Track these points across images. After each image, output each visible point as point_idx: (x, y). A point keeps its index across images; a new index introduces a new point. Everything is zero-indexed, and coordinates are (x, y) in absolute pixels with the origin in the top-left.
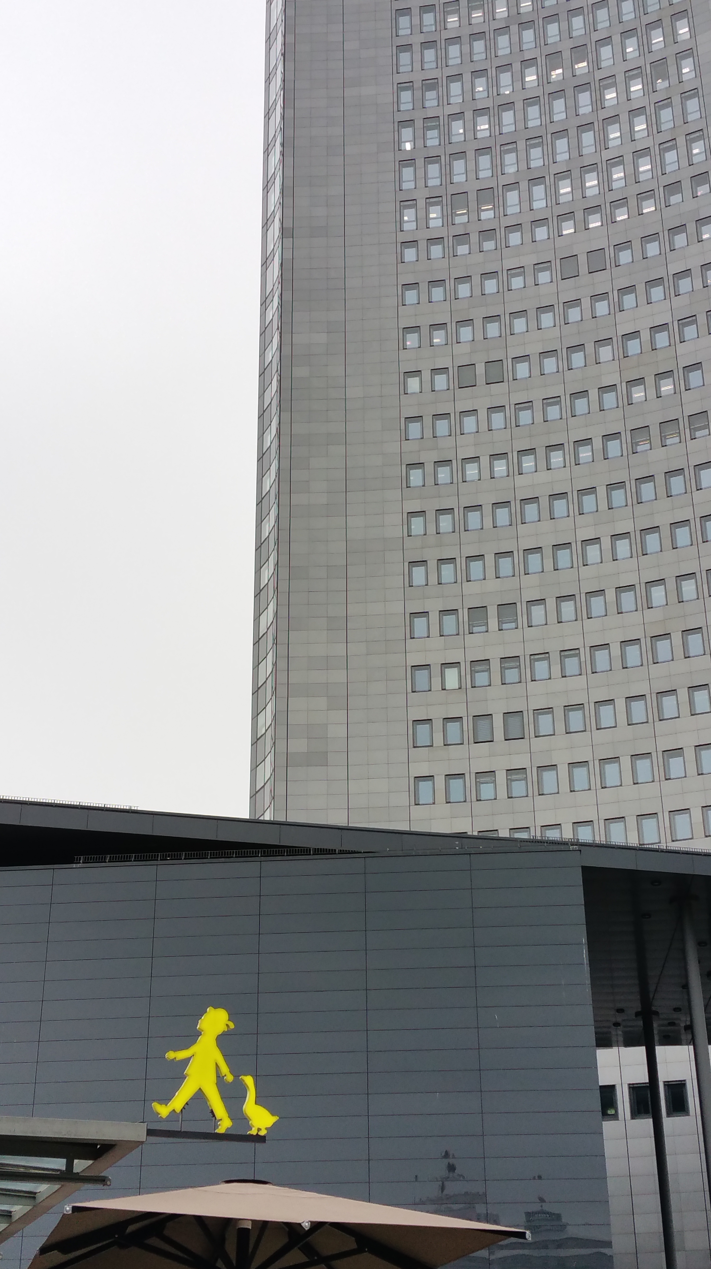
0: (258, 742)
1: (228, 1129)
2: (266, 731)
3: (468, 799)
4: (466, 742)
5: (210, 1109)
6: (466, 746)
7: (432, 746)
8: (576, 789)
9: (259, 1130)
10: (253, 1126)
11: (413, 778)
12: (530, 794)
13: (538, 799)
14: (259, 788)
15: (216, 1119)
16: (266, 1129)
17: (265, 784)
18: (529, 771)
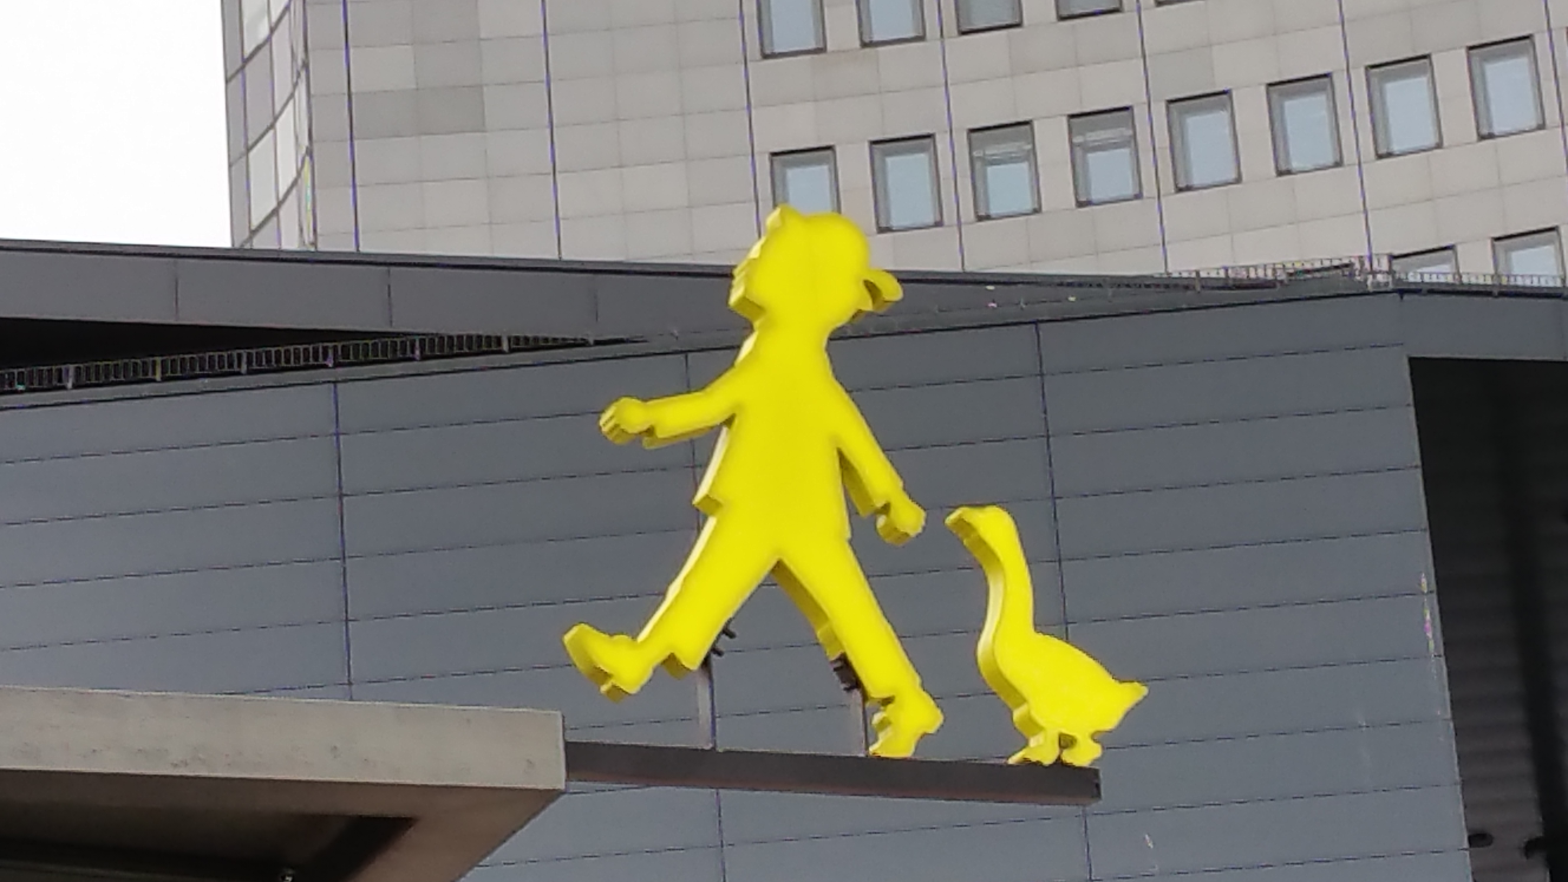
0: (248, 69)
1: (925, 738)
2: (272, 30)
3: (949, 217)
4: (932, 29)
5: (833, 655)
6: (932, 44)
7: (821, 50)
8: (1295, 165)
9: (1066, 742)
10: (1038, 728)
11: (767, 157)
12: (1149, 189)
13: (1174, 202)
14: (261, 219)
15: (865, 697)
16: (1098, 737)
17: (280, 203)
18: (1140, 113)
